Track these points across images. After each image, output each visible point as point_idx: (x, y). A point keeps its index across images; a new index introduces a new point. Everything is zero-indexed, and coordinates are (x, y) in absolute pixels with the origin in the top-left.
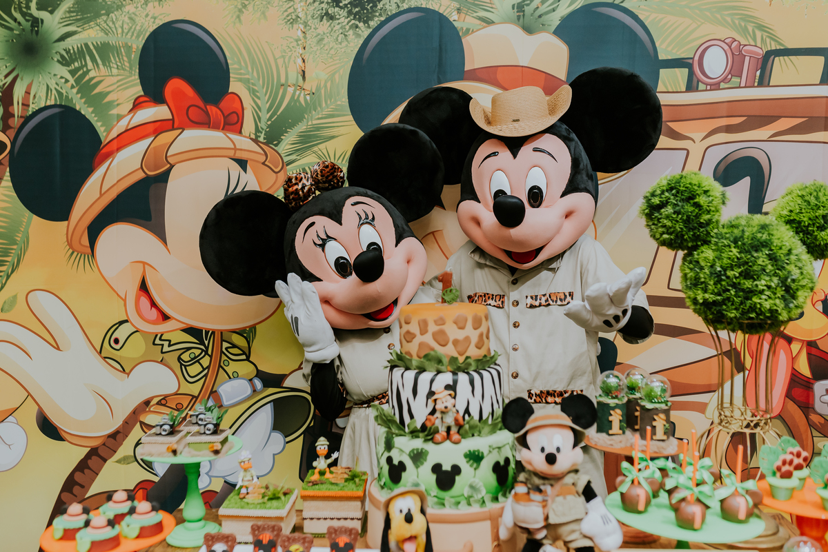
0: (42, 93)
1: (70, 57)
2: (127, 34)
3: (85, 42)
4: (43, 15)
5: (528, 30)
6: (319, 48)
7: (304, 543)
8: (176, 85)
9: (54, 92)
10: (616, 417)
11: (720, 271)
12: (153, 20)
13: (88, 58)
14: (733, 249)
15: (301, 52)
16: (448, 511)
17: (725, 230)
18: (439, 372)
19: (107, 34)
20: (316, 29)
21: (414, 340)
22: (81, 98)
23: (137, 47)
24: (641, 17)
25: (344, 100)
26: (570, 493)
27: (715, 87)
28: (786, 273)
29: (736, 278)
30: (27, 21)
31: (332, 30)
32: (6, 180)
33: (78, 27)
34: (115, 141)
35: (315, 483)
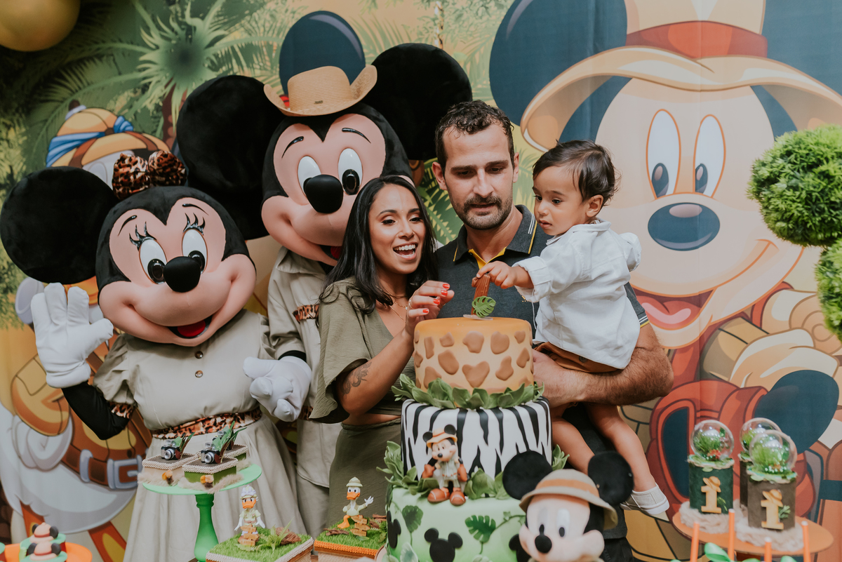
1: (219, 62)
2: (268, 32)
3: (232, 45)
4: (195, 22)
6: (458, 25)
10: (711, 488)
12: (292, 15)
13: (234, 61)
15: (439, 32)
18: (445, 408)
19: (250, 34)
20: (454, 4)
21: (422, 364)
23: (278, 45)
25: (485, 82)
30: (183, 29)
31: (472, 3)
33: (225, 30)
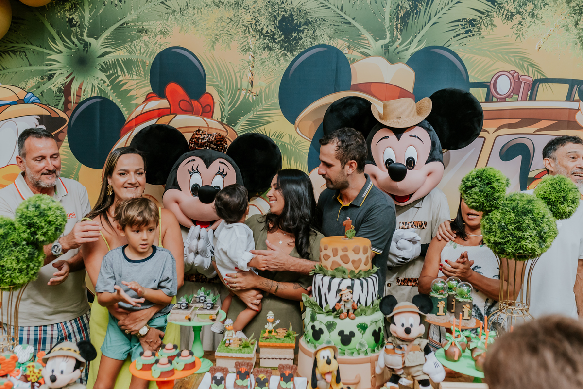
0: (89, 89)
1: (107, 67)
2: (143, 54)
3: (117, 58)
4: (91, 40)
5: (391, 61)
6: (262, 67)
7: (266, 374)
8: (172, 87)
9: (96, 88)
10: (441, 306)
11: (504, 226)
12: (159, 46)
13: (118, 68)
14: (512, 214)
15: (251, 69)
16: (347, 357)
17: (508, 202)
18: (343, 278)
19: (131, 54)
20: (260, 55)
21: (329, 259)
22: (113, 93)
23: (149, 63)
24: (460, 56)
25: (276, 100)
26: (417, 350)
27: (503, 100)
28: (541, 228)
29: (513, 230)
30: (81, 44)
31: (270, 56)
32: (66, 142)
33: (113, 49)
34: (134, 120)
35: (267, 338)
